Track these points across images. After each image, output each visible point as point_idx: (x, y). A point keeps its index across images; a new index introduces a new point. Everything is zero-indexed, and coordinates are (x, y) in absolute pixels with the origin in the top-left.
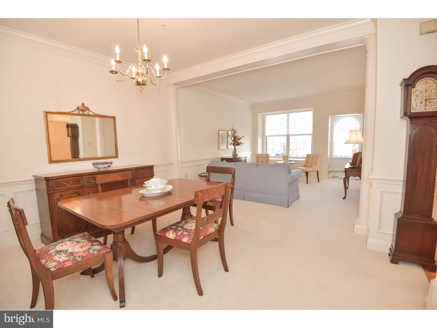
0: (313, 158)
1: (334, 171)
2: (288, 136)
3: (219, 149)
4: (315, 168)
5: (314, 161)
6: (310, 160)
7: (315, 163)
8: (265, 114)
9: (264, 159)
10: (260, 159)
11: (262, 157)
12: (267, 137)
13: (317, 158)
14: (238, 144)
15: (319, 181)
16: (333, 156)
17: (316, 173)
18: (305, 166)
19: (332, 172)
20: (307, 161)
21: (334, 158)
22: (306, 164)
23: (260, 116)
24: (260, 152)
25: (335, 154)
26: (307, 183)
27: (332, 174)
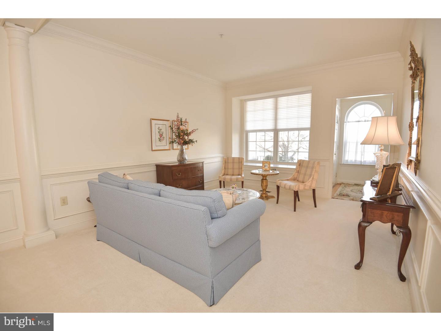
0: (307, 167)
1: (343, 183)
2: (276, 131)
3: (152, 151)
4: (310, 184)
5: (308, 172)
6: (303, 171)
7: (311, 175)
8: (245, 100)
9: (236, 166)
10: (230, 166)
11: (233, 162)
12: (247, 132)
13: (313, 168)
14: (186, 143)
15: (316, 206)
16: (343, 161)
17: (312, 192)
18: (295, 179)
19: (340, 184)
20: (298, 172)
21: (344, 164)
22: (296, 175)
23: (235, 101)
24: (235, 154)
25: (346, 159)
26: (295, 211)
27: (340, 189)
